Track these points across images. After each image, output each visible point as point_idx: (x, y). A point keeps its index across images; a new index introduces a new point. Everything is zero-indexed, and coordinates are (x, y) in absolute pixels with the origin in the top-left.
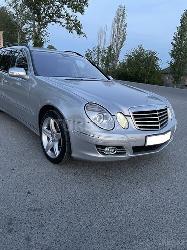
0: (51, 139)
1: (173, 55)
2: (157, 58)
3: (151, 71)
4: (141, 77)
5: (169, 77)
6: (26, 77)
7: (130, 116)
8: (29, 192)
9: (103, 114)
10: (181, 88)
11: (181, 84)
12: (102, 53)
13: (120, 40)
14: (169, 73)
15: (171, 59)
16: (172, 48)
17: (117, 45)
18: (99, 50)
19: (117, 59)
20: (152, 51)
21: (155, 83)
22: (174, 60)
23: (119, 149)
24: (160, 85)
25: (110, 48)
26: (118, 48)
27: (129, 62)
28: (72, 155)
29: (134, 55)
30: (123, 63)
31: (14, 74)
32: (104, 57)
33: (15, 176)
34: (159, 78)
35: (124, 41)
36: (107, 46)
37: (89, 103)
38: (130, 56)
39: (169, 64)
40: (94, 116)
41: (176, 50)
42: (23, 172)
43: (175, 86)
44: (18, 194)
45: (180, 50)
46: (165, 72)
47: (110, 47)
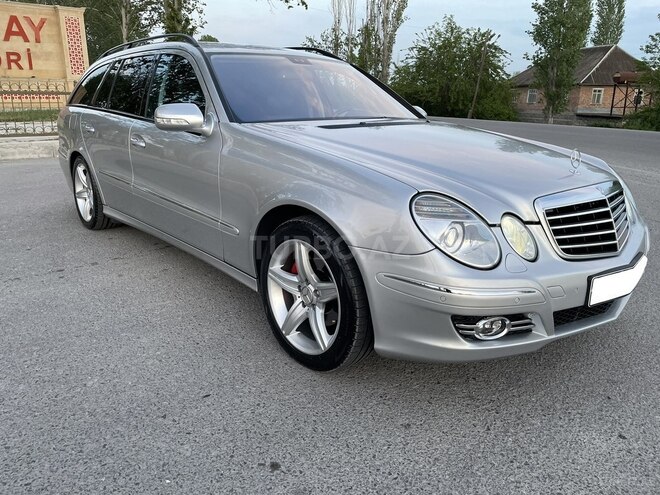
0: (299, 300)
1: (539, 35)
2: (496, 48)
3: (483, 84)
4: (456, 103)
5: (532, 98)
6: (205, 128)
7: (539, 223)
8: (275, 466)
9: (462, 224)
10: (567, 123)
11: (565, 113)
12: (347, 44)
13: (394, 7)
14: (532, 87)
15: (534, 49)
16: (535, 17)
17: (385, 21)
18: (337, 38)
19: (389, 58)
20: (482, 31)
21: (498, 116)
22: (543, 50)
23: (517, 321)
24: (509, 119)
25: (367, 32)
26: (390, 28)
27: (422, 64)
28: (377, 346)
29: (434, 45)
30: (407, 67)
31: (173, 122)
32: (353, 55)
33: (219, 417)
34: (506, 100)
35: (403, 8)
36: (359, 25)
37: (419, 194)
38: (423, 48)
39: (531, 63)
40: (441, 230)
41: (546, 22)
42: (237, 400)
43: (551, 120)
44: (244, 474)
45: (555, 23)
46: (520, 83)
47: (366, 27)
